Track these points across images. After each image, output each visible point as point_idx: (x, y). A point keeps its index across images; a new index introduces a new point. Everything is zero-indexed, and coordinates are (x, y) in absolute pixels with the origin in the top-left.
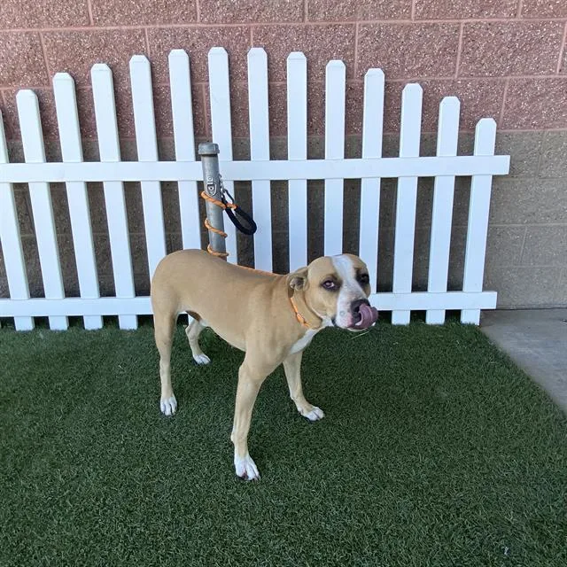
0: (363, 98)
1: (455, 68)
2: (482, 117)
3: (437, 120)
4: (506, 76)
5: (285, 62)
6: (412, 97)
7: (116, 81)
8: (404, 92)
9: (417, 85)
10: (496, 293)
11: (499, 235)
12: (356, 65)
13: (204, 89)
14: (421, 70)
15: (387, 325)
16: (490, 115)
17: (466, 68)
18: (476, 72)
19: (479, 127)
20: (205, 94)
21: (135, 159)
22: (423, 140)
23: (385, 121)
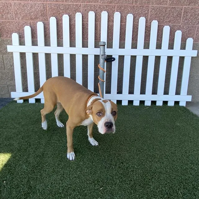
0: (150, 30)
1: (180, 22)
2: (188, 38)
3: (174, 38)
4: (197, 24)
5: (126, 17)
6: (166, 30)
7: (70, 20)
8: (164, 28)
9: (168, 26)
10: (191, 96)
12: (149, 19)
13: (98, 25)
14: (170, 22)
15: (155, 106)
16: (191, 37)
17: (184, 21)
18: (187, 23)
19: (187, 40)
20: (99, 26)
21: (75, 46)
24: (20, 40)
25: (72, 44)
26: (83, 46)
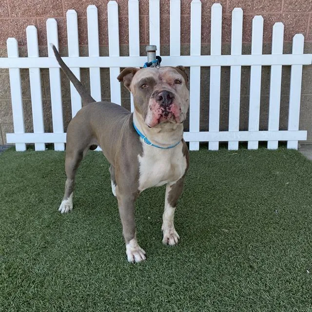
0: (231, 23)
1: (281, 8)
2: (296, 33)
3: (272, 35)
4: (310, 11)
5: (190, 4)
6: (258, 23)
7: (100, 14)
8: (253, 20)
9: (261, 16)
10: (306, 131)
11: (308, 100)
12: (228, 6)
13: (145, 19)
14: (263, 8)
15: (246, 150)
16: (301, 32)
17: (287, 7)
18: (293, 9)
19: (294, 39)
20: (146, 21)
21: (108, 55)
22: (264, 46)
23: (243, 35)
24: (19, 49)
25: (104, 51)
26: (121, 54)
